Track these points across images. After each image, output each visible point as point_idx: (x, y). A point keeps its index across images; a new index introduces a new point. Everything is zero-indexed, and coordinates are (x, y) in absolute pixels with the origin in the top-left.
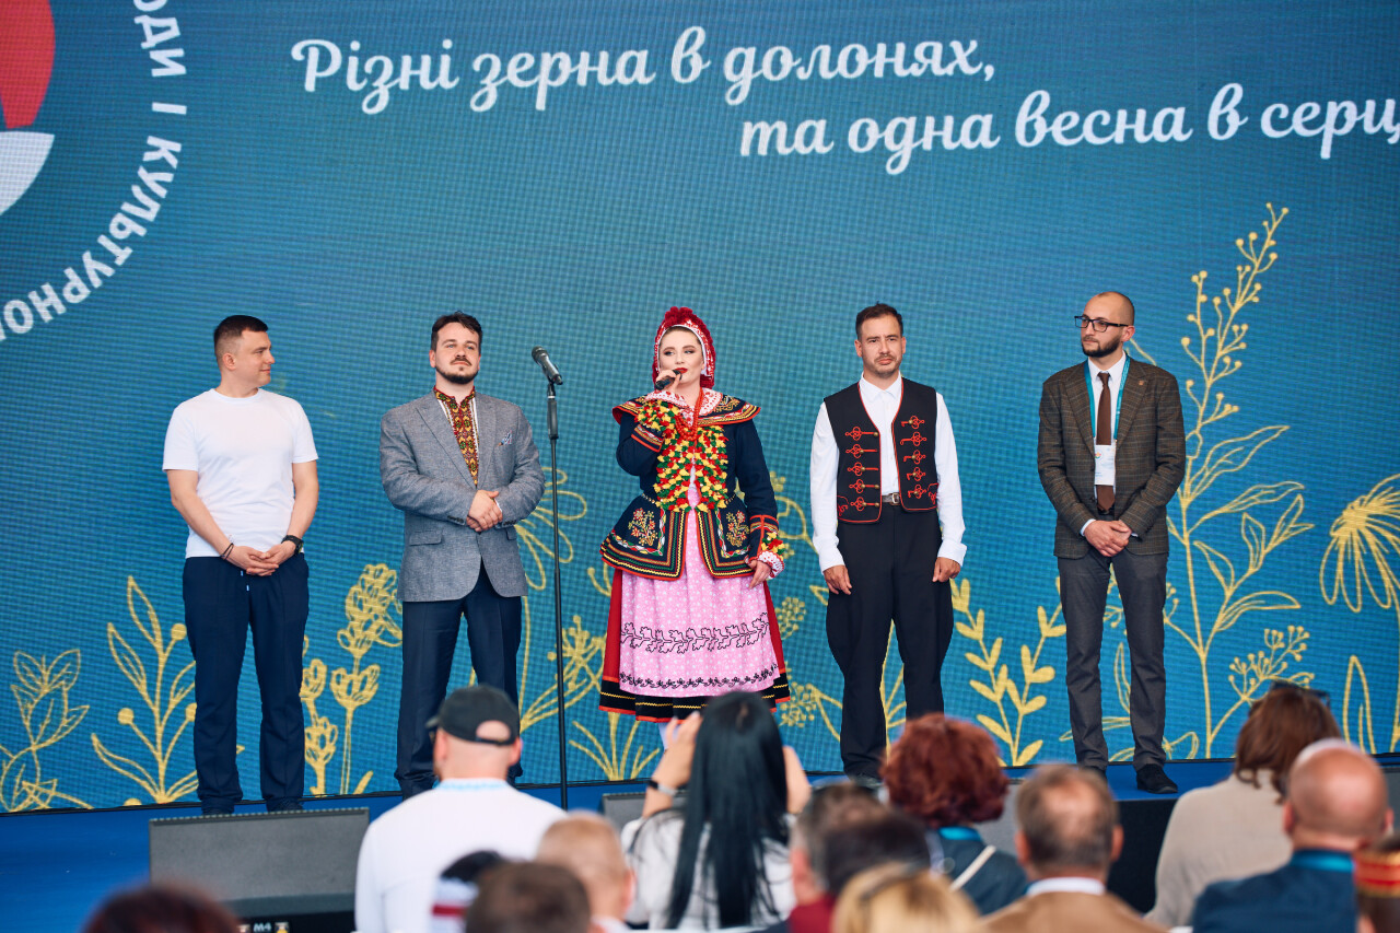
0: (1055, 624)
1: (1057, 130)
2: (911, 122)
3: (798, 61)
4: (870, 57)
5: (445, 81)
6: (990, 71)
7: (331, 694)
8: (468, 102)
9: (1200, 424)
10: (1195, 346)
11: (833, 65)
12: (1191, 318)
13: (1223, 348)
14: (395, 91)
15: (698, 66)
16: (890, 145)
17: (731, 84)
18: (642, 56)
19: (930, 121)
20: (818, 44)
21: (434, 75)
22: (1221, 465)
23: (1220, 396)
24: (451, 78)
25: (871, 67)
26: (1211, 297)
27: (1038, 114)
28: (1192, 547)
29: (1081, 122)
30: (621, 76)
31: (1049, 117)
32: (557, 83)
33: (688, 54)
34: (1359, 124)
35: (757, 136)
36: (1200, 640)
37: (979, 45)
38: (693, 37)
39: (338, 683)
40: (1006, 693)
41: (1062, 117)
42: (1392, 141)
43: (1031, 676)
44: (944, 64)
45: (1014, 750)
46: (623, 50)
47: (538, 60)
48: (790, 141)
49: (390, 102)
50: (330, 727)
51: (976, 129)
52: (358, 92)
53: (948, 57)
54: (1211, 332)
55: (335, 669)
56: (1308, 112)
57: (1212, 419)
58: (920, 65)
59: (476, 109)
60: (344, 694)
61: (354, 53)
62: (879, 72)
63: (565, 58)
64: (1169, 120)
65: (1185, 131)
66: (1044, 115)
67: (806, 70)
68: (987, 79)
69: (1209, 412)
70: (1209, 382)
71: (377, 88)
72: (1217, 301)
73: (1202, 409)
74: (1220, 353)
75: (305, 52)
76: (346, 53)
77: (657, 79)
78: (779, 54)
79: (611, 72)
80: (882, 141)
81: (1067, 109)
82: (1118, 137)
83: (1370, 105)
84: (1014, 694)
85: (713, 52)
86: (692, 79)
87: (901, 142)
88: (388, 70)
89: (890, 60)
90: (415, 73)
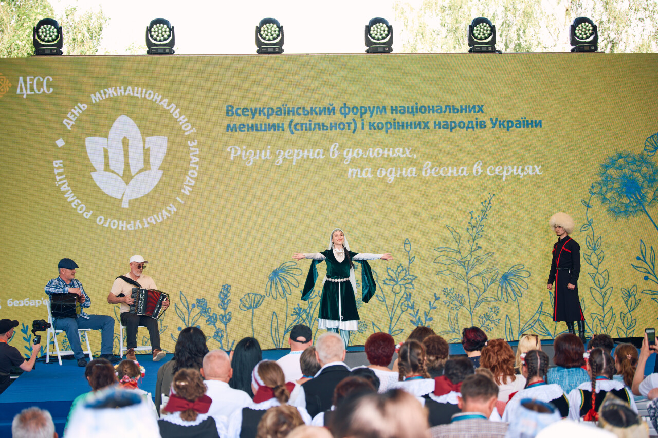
1: (433, 172)
2: (394, 169)
3: (364, 152)
4: (383, 152)
5: (268, 157)
6: (415, 156)
8: (275, 162)
11: (373, 154)
14: (255, 160)
15: (336, 153)
16: (388, 175)
17: (346, 158)
18: (322, 151)
19: (399, 169)
20: (369, 148)
21: (265, 156)
24: (270, 157)
25: (383, 154)
27: (428, 167)
29: (440, 170)
30: (315, 156)
31: (431, 168)
32: (300, 157)
33: (334, 150)
34: (512, 172)
35: (353, 172)
37: (412, 149)
38: (336, 145)
41: (434, 169)
42: (521, 177)
44: (403, 154)
46: (316, 149)
47: (294, 152)
48: (361, 174)
49: (253, 163)
51: (411, 170)
52: (245, 160)
53: (404, 152)
56: (499, 169)
58: (397, 154)
59: (276, 164)
61: (244, 150)
62: (385, 156)
63: (301, 151)
64: (463, 170)
65: (467, 173)
67: (366, 155)
68: (414, 158)
71: (250, 159)
75: (231, 149)
76: (242, 149)
77: (325, 157)
78: (358, 150)
79: (313, 154)
80: (386, 174)
81: (436, 167)
82: (449, 174)
83: (515, 168)
85: (341, 150)
86: (335, 157)
87: (392, 174)
88: (253, 154)
89: (388, 153)
90: (260, 155)
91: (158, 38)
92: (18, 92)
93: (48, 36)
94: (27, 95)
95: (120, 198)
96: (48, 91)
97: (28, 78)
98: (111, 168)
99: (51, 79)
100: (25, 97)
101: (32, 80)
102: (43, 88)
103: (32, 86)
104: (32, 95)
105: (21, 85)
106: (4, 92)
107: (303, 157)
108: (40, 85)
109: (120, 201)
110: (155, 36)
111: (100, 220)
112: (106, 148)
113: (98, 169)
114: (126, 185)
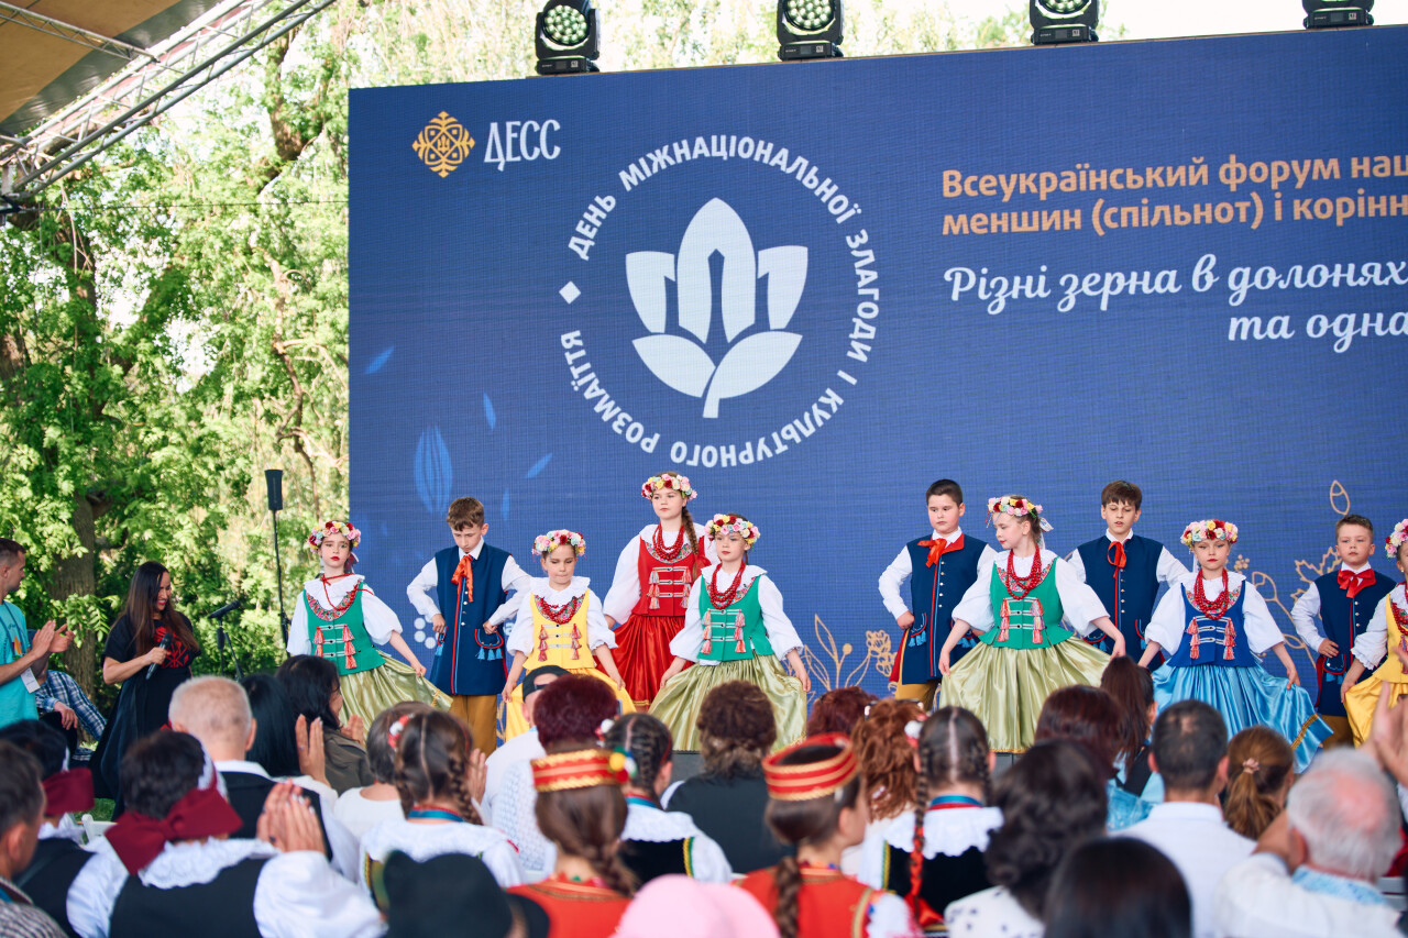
2: (1353, 318)
3: (1280, 276)
4: (1330, 273)
5: (1041, 293)
8: (1056, 305)
11: (1304, 279)
14: (1009, 300)
16: (1337, 332)
17: (1234, 292)
18: (1173, 274)
19: (1367, 316)
20: (1294, 265)
21: (1034, 288)
24: (1045, 291)
25: (1331, 280)
30: (1158, 288)
32: (1118, 290)
33: (1204, 273)
35: (1241, 327)
38: (1207, 261)
44: (1382, 278)
46: (1160, 271)
47: (1103, 278)
48: (1263, 330)
49: (1006, 306)
52: (985, 301)
53: (1385, 272)
58: (1365, 278)
59: (1060, 309)
61: (983, 276)
62: (1336, 283)
63: (1121, 276)
67: (1285, 283)
71: (997, 297)
75: (953, 275)
76: (979, 275)
77: (1183, 289)
78: (1266, 272)
79: (1151, 285)
80: (1330, 330)
85: (1221, 271)
86: (1206, 288)
87: (1346, 330)
88: (1005, 283)
89: (1344, 275)
90: (1022, 287)
91: (807, 24)
92: (488, 159)
93: (569, 31)
94: (507, 164)
95: (699, 394)
96: (551, 152)
97: (509, 125)
98: (683, 322)
99: (557, 126)
100: (501, 168)
101: (516, 129)
102: (539, 147)
103: (516, 142)
104: (517, 162)
105: (494, 141)
106: (458, 159)
107: (1127, 287)
108: (533, 140)
109: (700, 403)
110: (799, 20)
111: (679, 452)
112: (673, 278)
113: (652, 331)
114: (713, 367)
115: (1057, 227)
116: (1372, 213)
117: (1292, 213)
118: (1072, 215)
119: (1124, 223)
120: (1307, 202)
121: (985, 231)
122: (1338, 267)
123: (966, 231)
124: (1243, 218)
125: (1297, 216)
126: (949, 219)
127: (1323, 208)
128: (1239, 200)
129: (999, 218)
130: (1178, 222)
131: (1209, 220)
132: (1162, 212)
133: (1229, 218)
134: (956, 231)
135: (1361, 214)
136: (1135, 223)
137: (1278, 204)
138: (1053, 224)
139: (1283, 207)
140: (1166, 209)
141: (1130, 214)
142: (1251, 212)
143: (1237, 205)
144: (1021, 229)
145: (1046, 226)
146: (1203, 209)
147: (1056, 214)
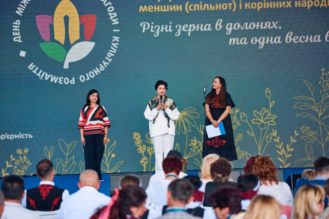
0: (294, 140)
1: (294, 39)
2: (264, 38)
3: (241, 26)
4: (256, 25)
5: (170, 30)
6: (280, 28)
7: (147, 152)
8: (175, 34)
9: (323, 100)
10: (322, 83)
11: (248, 27)
12: (321, 78)
13: (328, 84)
14: (160, 32)
16: (260, 43)
18: (210, 25)
19: (268, 38)
20: (245, 22)
21: (168, 29)
22: (327, 108)
23: (327, 94)
24: (171, 30)
25: (256, 27)
26: (325, 74)
27: (290, 36)
28: (321, 124)
29: (299, 38)
30: (205, 29)
31: (292, 37)
32: (193, 30)
33: (219, 25)
35: (233, 41)
36: (323, 143)
37: (278, 23)
38: (220, 21)
39: (148, 149)
40: (283, 153)
41: (295, 37)
43: (289, 150)
44: (271, 26)
45: (285, 165)
46: (206, 24)
47: (189, 26)
48: (239, 42)
49: (159, 35)
50: (147, 158)
51: (277, 40)
52: (153, 33)
53: (272, 25)
54: (325, 81)
55: (148, 147)
57: (325, 98)
58: (266, 27)
59: (176, 36)
60: (149, 152)
61: (152, 25)
62: (257, 28)
63: (194, 25)
64: (317, 38)
65: (320, 40)
66: (291, 37)
67: (243, 28)
68: (280, 29)
69: (325, 97)
70: (325, 91)
71: (157, 32)
72: (326, 74)
73: (323, 96)
74: (327, 85)
75: (143, 24)
76: (151, 25)
77: (212, 30)
78: (237, 24)
79: (203, 28)
80: (258, 42)
81: (296, 36)
82: (307, 41)
84: (285, 154)
85: (224, 24)
86: (219, 29)
87: (262, 42)
88: (159, 27)
89: (260, 26)
90: (164, 28)
95: (62, 61)
98: (56, 38)
107: (196, 29)
109: (63, 63)
112: (51, 23)
113: (45, 40)
114: (67, 52)
115: (175, 10)
116: (268, 7)
117: (245, 7)
118: (179, 6)
119: (195, 9)
120: (249, 3)
121: (152, 11)
122: (258, 23)
123: (147, 11)
124: (230, 8)
125: (246, 8)
126: (141, 7)
127: (254, 5)
128: (230, 3)
129: (157, 7)
130: (211, 9)
131: (220, 9)
132: (206, 6)
133: (226, 8)
134: (143, 11)
135: (265, 7)
136: (198, 9)
137: (241, 4)
138: (173, 9)
139: (242, 5)
140: (207, 5)
141: (197, 7)
142: (233, 6)
143: (228, 4)
144: (163, 11)
145: (171, 10)
146: (218, 5)
147: (174, 6)
